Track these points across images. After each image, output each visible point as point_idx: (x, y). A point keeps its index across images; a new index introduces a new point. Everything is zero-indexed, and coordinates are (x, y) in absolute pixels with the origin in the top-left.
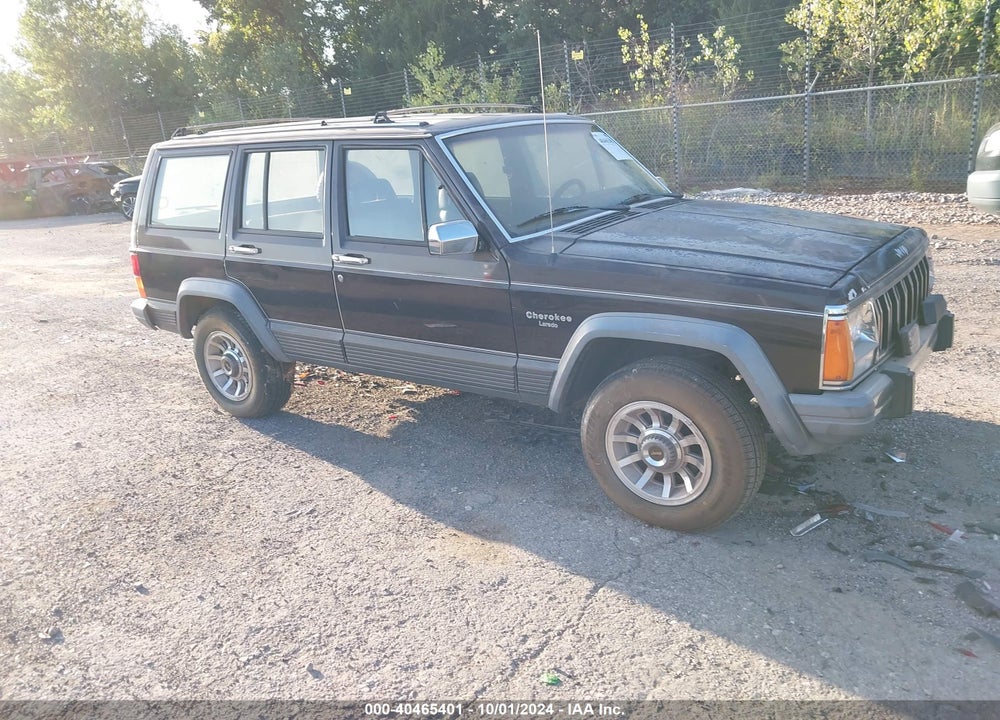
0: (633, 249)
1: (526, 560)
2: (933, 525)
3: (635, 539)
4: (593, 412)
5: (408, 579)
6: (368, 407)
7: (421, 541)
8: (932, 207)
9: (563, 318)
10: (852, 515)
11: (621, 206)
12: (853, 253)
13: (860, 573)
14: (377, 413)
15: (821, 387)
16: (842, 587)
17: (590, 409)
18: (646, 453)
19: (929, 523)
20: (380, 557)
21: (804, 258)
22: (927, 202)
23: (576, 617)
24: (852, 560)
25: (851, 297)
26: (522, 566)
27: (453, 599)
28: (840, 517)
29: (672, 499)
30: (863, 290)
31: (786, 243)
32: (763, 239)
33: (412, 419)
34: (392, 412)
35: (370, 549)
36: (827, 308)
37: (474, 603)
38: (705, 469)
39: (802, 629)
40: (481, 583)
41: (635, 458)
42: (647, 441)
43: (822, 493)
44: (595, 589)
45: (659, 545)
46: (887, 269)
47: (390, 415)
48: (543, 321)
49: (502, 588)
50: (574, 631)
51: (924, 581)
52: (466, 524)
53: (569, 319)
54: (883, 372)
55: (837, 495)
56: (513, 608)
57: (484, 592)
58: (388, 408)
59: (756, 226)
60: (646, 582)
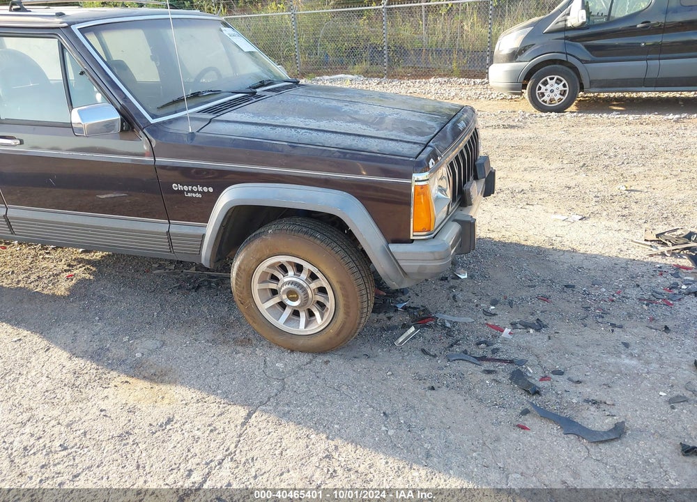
0: (260, 128)
1: (190, 397)
2: (490, 326)
3: (280, 365)
4: (239, 267)
5: (82, 431)
6: (46, 268)
7: (95, 393)
8: (467, 88)
9: (205, 189)
10: (436, 325)
11: (249, 90)
12: (429, 128)
13: (447, 371)
14: (55, 272)
15: (412, 238)
16: (433, 385)
17: (236, 265)
18: (285, 297)
19: (487, 324)
20: (56, 413)
21: (394, 135)
22: (463, 85)
23: (233, 445)
24: (439, 362)
25: (431, 166)
26: (186, 404)
27: (125, 445)
28: (427, 326)
29: (307, 329)
30: (439, 158)
31: (379, 121)
32: (362, 118)
33: (87, 276)
34: (69, 270)
35: (46, 406)
36: (414, 175)
37: (144, 446)
38: (330, 305)
39: (409, 426)
40: (151, 425)
41: (276, 300)
42: (285, 287)
43: (414, 308)
44: (249, 416)
45: (299, 368)
46: (454, 140)
47: (68, 274)
48: (188, 192)
49: (169, 427)
50: (232, 459)
51: (489, 372)
52: (137, 370)
53: (211, 190)
54: (455, 220)
55: (425, 310)
56: (179, 445)
57: (153, 433)
58: (66, 267)
59: (356, 107)
60: (290, 402)
